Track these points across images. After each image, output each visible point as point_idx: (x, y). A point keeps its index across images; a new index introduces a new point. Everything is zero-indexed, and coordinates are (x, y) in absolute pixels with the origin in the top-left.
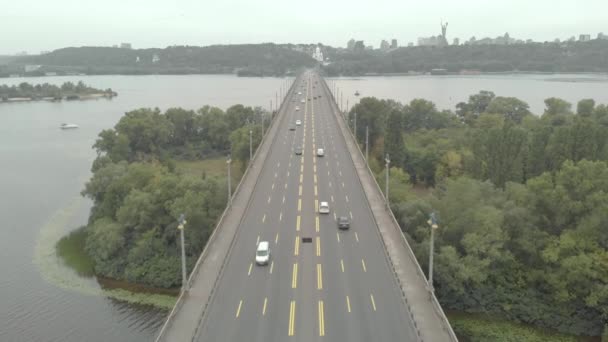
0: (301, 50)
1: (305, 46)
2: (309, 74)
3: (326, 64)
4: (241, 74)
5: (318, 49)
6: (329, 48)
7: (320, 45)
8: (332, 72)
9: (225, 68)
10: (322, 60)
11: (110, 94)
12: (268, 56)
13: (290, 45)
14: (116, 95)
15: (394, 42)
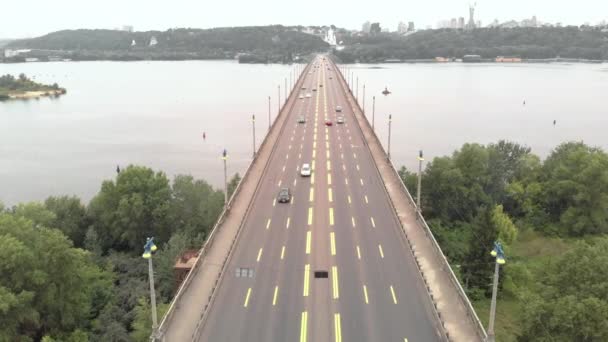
0: (311, 32)
1: (316, 29)
2: (321, 59)
3: (340, 48)
4: (243, 60)
5: (331, 32)
6: (342, 31)
7: (333, 27)
8: (346, 58)
9: (227, 52)
10: (335, 43)
11: (56, 91)
12: (275, 39)
13: (300, 28)
14: (64, 92)
15: (411, 25)
